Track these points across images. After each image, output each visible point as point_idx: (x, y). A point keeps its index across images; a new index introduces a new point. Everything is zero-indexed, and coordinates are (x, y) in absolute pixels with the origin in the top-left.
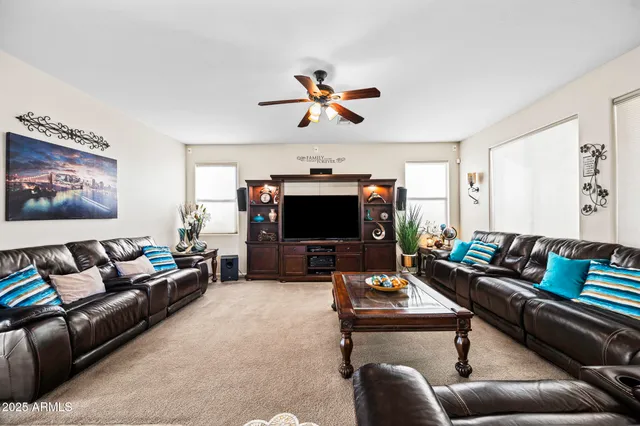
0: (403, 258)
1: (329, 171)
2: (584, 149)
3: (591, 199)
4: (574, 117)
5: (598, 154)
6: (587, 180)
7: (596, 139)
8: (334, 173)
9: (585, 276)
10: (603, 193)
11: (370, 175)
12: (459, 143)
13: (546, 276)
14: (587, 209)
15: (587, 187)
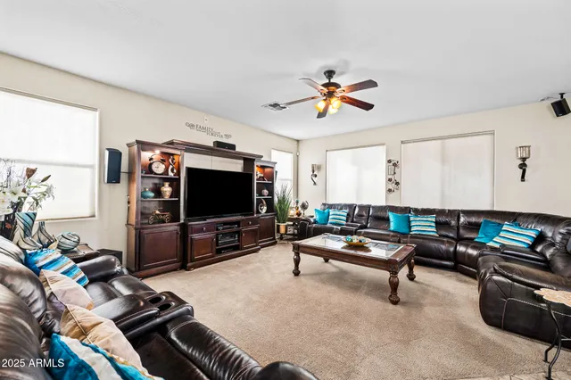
0: (278, 226)
1: (233, 147)
2: (389, 161)
3: (392, 186)
4: (383, 144)
5: (395, 165)
6: (390, 177)
7: (394, 158)
8: (237, 149)
9: (410, 222)
10: (397, 184)
11: (262, 157)
12: (298, 141)
13: (392, 224)
14: (390, 190)
15: (390, 180)
